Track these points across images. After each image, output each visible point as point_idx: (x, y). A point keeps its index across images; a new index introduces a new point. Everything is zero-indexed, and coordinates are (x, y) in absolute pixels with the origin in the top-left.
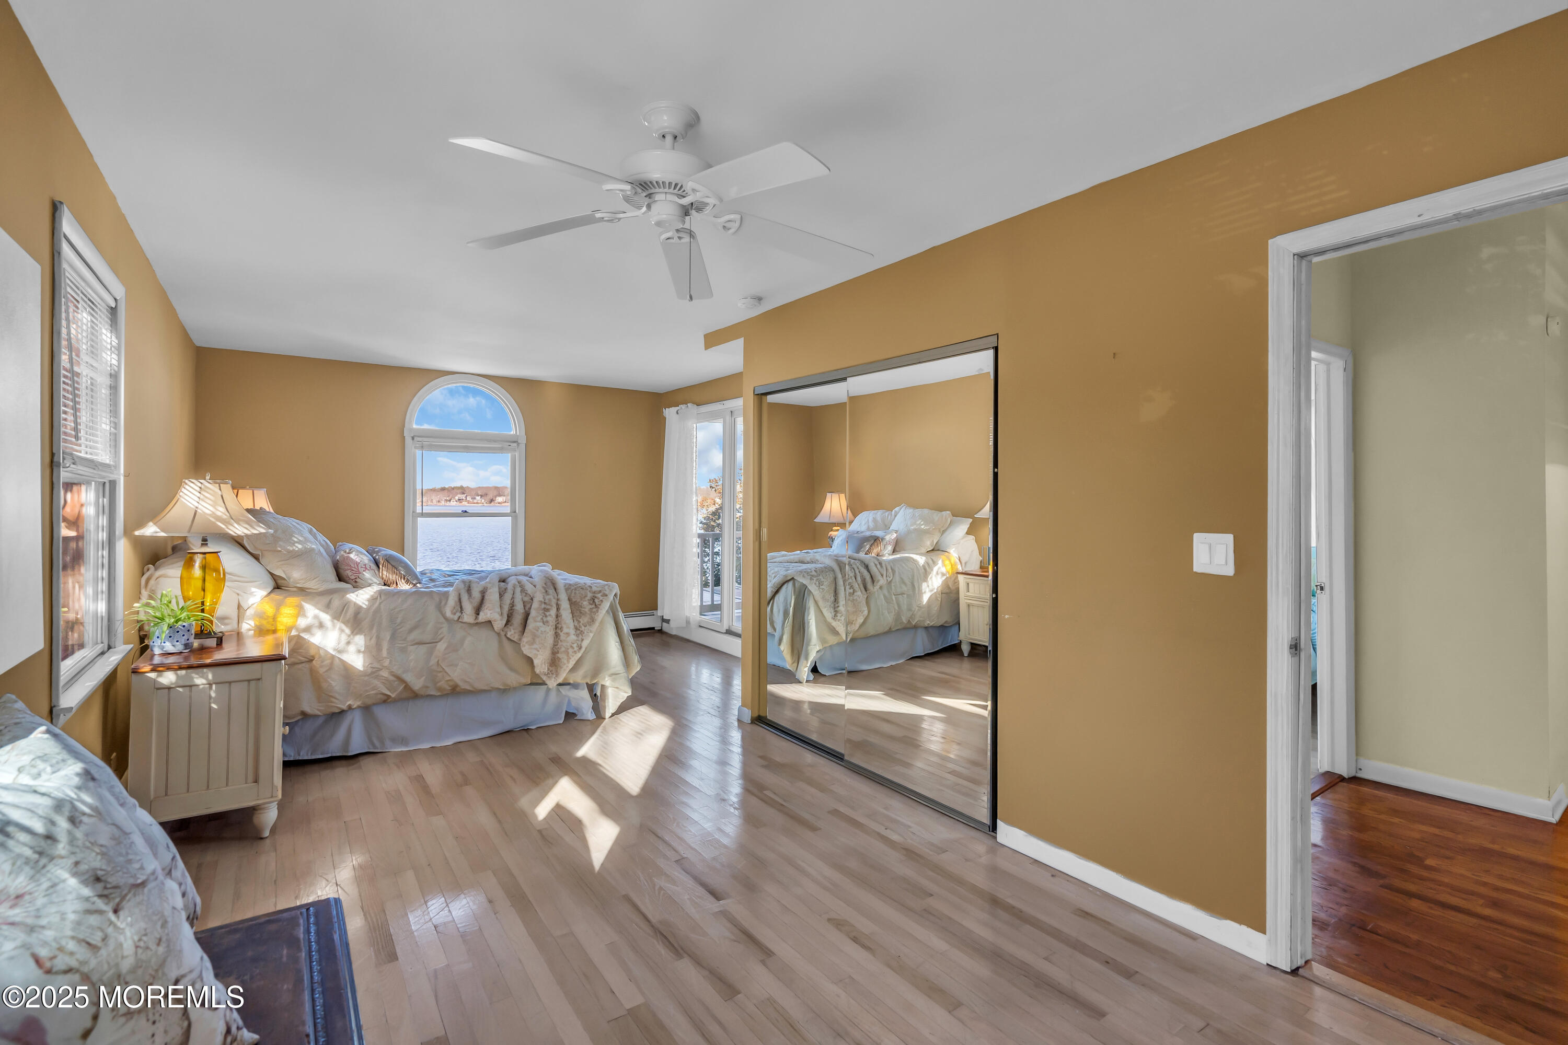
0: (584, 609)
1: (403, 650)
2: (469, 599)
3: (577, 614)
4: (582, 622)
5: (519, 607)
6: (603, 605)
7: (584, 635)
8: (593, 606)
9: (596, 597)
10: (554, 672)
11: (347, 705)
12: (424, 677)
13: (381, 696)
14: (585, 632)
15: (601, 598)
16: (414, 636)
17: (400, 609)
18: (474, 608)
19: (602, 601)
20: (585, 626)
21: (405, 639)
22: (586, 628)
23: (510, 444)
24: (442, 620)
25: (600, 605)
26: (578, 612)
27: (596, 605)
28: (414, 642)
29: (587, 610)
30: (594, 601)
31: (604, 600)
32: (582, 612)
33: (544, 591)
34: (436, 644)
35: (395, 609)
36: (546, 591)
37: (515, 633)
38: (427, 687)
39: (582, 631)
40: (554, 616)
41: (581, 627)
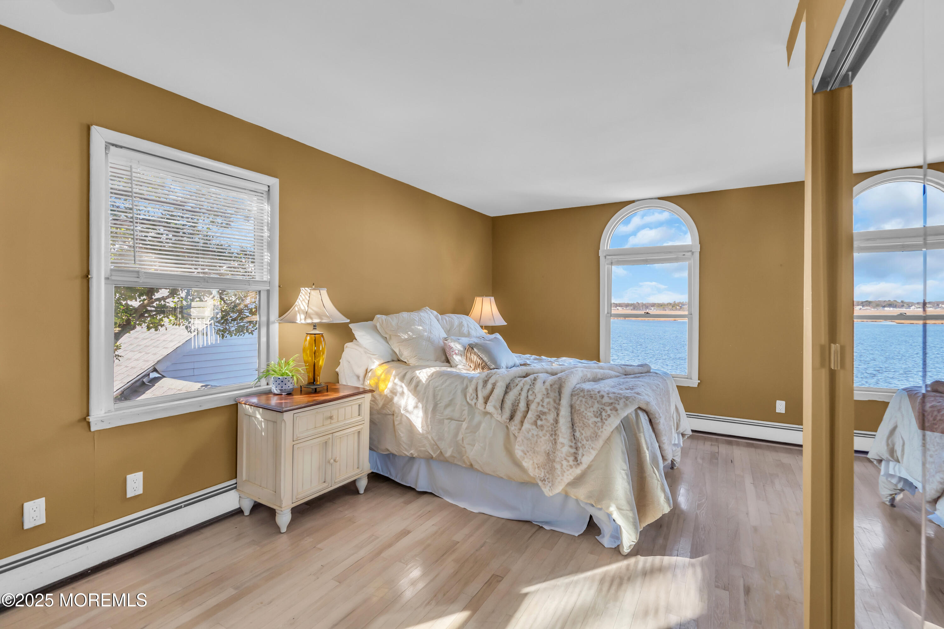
0: (587, 421)
1: (441, 422)
2: (482, 388)
3: (580, 425)
4: (584, 435)
5: (522, 406)
6: (610, 420)
7: (585, 450)
8: (599, 419)
9: (604, 410)
10: (550, 480)
11: (410, 453)
12: (452, 448)
13: (427, 453)
14: (587, 448)
15: (609, 412)
16: (448, 412)
17: (440, 388)
18: (484, 398)
19: (609, 416)
20: (587, 441)
21: (442, 413)
22: (588, 443)
23: (684, 253)
24: (465, 403)
25: (606, 420)
26: (581, 422)
27: (602, 419)
28: (447, 417)
29: (590, 422)
30: (601, 414)
31: (611, 415)
32: (585, 423)
33: (545, 393)
34: (462, 422)
35: (437, 388)
36: (548, 394)
37: (515, 429)
38: (454, 457)
39: (583, 445)
40: (552, 421)
41: (583, 440)
